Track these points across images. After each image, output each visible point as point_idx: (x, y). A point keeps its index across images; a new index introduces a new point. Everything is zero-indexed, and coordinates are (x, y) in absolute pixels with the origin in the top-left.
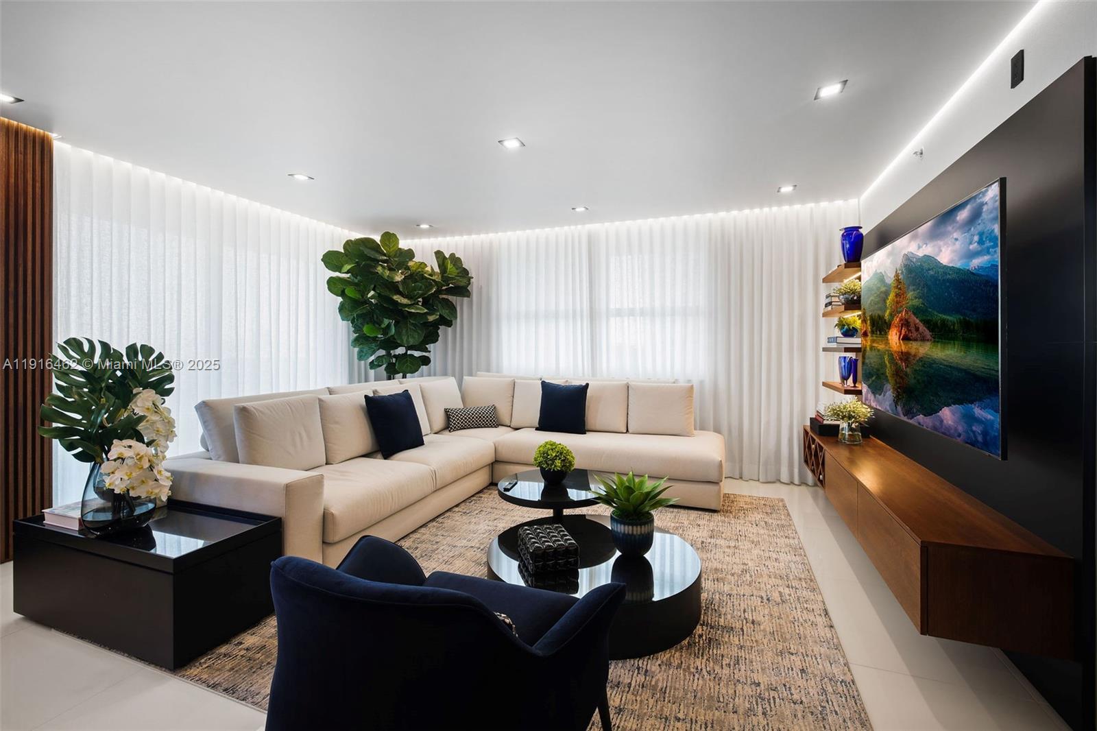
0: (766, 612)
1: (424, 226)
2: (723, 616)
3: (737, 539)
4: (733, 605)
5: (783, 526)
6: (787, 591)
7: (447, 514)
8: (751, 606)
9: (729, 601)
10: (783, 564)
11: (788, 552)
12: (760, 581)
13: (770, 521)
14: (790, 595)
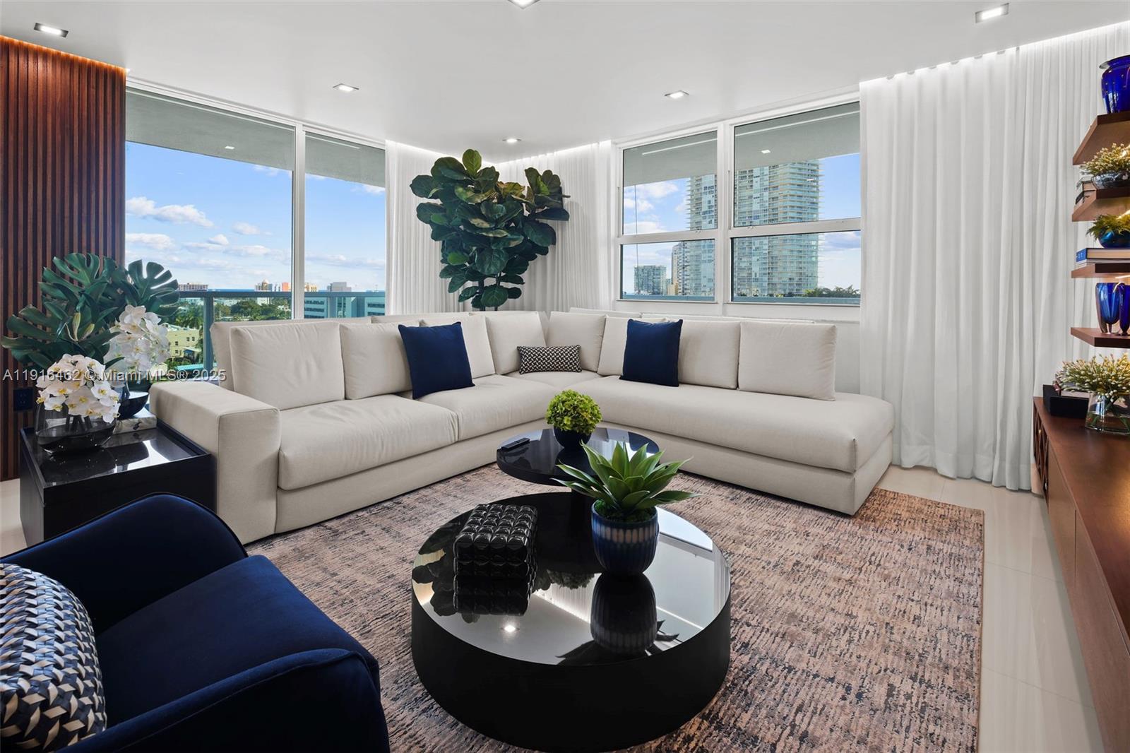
0: (841, 723)
1: (512, 141)
2: (752, 708)
3: (861, 569)
4: (784, 692)
5: (959, 558)
6: (907, 686)
7: (482, 471)
8: (818, 701)
9: (781, 681)
10: (925, 630)
11: (946, 609)
12: (863, 655)
13: (940, 546)
14: (908, 697)
